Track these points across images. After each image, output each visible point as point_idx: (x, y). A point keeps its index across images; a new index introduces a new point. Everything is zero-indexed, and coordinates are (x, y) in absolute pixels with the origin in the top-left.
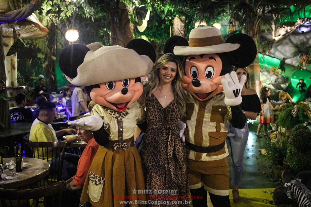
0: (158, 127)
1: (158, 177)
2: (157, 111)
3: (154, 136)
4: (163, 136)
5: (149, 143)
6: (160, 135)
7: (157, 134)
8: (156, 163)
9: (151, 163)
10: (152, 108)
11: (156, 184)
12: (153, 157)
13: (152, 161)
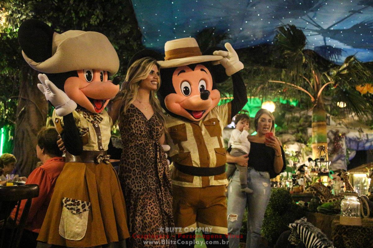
0: (143, 142)
1: (153, 204)
2: (143, 123)
3: (140, 153)
4: (151, 153)
5: (134, 163)
6: (148, 152)
7: (144, 151)
8: (147, 186)
9: (141, 187)
10: (136, 119)
11: (152, 213)
12: (143, 179)
13: (143, 185)
